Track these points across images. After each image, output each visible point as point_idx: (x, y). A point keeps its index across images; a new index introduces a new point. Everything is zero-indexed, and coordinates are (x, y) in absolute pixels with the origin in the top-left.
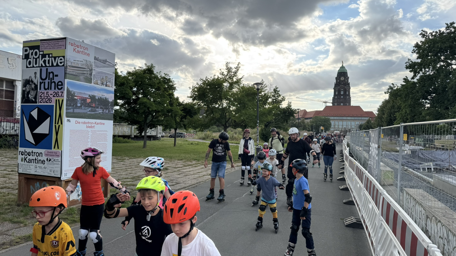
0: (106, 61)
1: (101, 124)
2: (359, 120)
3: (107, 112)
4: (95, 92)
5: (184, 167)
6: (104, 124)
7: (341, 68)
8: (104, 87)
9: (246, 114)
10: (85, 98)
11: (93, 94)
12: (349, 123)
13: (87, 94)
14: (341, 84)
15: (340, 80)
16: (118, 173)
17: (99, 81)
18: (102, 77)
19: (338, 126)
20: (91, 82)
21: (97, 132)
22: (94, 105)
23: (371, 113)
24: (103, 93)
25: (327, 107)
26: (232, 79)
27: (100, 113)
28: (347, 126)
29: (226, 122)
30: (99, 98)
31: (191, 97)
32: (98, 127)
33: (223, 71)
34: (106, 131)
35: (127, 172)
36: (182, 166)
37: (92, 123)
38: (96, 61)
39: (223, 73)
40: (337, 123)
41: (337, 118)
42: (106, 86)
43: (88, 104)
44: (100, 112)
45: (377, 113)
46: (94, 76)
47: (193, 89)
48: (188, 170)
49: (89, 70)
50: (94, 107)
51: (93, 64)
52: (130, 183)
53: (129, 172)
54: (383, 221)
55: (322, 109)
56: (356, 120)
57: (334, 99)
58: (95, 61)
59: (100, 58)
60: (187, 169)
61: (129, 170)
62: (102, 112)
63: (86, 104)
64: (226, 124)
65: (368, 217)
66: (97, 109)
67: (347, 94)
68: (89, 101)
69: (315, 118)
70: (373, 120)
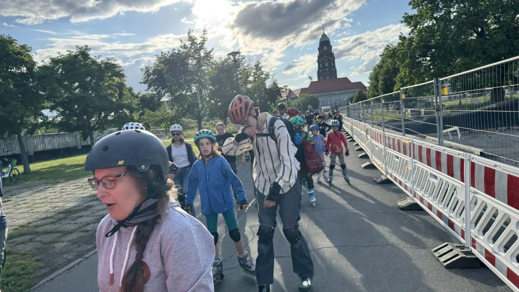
2: (348, 93)
7: (322, 36)
14: (325, 55)
15: (323, 51)
19: (327, 102)
26: (199, 53)
28: (335, 101)
33: (184, 42)
40: (325, 99)
41: (326, 94)
47: (146, 72)
56: (345, 93)
57: (319, 72)
67: (332, 65)
69: (302, 97)
70: (364, 91)
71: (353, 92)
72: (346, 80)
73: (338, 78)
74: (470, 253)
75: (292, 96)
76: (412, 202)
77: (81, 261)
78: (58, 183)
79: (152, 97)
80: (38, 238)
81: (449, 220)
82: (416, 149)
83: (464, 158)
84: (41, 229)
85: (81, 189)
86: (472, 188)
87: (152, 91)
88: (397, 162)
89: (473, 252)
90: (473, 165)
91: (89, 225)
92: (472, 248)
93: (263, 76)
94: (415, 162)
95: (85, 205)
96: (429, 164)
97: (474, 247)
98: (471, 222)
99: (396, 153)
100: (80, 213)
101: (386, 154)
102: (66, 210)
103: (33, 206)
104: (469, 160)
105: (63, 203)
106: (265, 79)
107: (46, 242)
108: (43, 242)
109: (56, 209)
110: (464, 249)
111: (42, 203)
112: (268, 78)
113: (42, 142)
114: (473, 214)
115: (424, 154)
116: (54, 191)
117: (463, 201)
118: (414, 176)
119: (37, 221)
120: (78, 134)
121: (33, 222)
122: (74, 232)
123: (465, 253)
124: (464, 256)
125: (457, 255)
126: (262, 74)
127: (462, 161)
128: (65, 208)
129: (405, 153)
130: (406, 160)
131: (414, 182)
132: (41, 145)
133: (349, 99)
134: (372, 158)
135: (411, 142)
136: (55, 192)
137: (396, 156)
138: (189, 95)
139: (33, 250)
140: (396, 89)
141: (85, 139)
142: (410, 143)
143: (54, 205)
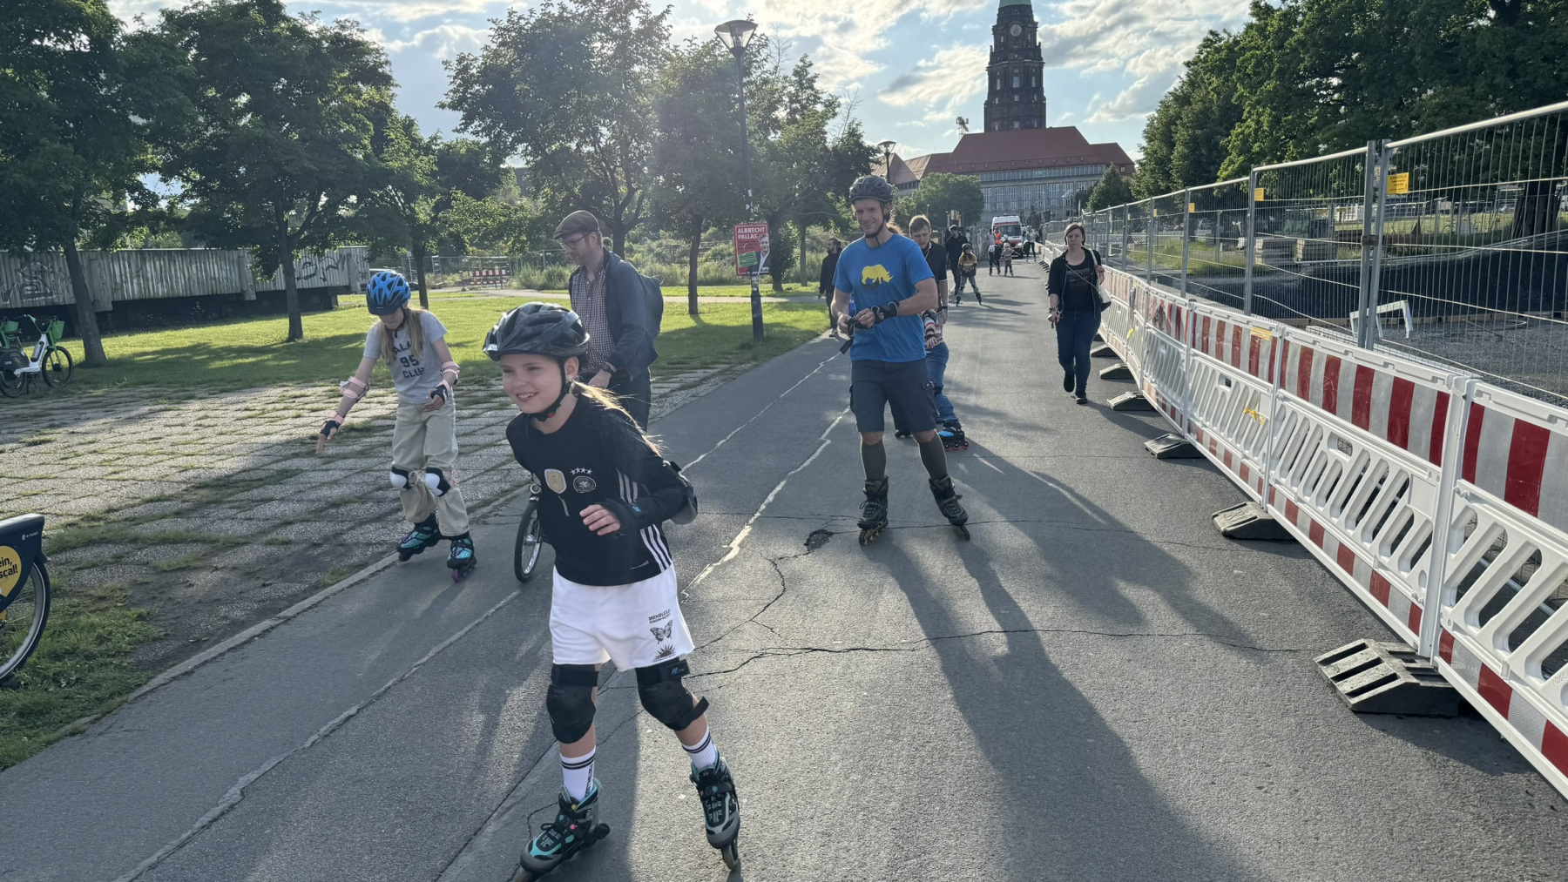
2: (1073, 176)
12: (1042, 189)
14: (1012, 51)
15: (1008, 37)
23: (1115, 151)
25: (967, 140)
28: (1033, 200)
40: (1000, 192)
41: (1007, 176)
56: (1063, 177)
57: (989, 106)
67: (1034, 85)
69: (931, 182)
70: (1124, 174)
71: (1092, 175)
72: (1071, 133)
73: (1047, 127)
74: (1432, 674)
75: (903, 179)
76: (1261, 516)
77: (272, 628)
78: (191, 397)
79: (475, 153)
80: (141, 555)
81: (1375, 576)
82: (1294, 356)
83: (1450, 392)
84: (147, 529)
85: (262, 421)
86: (1464, 482)
87: (476, 133)
88: (1224, 393)
89: (1441, 671)
90: (1477, 413)
91: (289, 527)
92: (1440, 661)
93: (819, 108)
94: (1285, 399)
95: (275, 466)
96: (1330, 405)
97: (1447, 658)
98: (1446, 586)
99: (1224, 368)
100: (261, 490)
101: (1191, 371)
102: (218, 479)
103: (119, 462)
104: (1464, 397)
105: (209, 459)
106: (825, 117)
107: (165, 568)
108: (155, 568)
109: (191, 473)
110: (1413, 662)
111: (147, 454)
112: (835, 115)
113: (138, 272)
114: (1456, 561)
115: (1318, 374)
116: (180, 421)
117: (1427, 521)
118: (1276, 439)
119: (133, 506)
120: (247, 257)
121: (121, 508)
122: (246, 543)
123: (1417, 673)
124: (1414, 680)
125: (1393, 677)
126: (815, 102)
127: (1442, 399)
128: (216, 473)
129: (1254, 370)
130: (1255, 392)
131: (1272, 457)
132: (135, 281)
133: (1078, 196)
134: (1142, 380)
135: (1277, 335)
136: (183, 425)
137: (1222, 376)
138: (589, 152)
139: (126, 586)
140: (1225, 173)
141: (268, 272)
142: (1274, 340)
143: (182, 461)
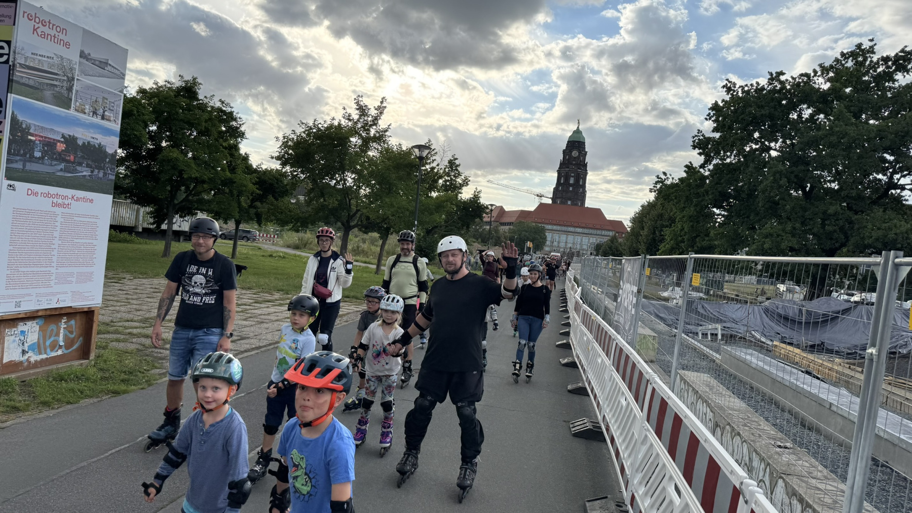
0: (107, 64)
1: (85, 200)
2: (596, 235)
3: (101, 175)
4: (77, 129)
5: (256, 305)
6: (91, 201)
7: (574, 132)
8: (97, 120)
9: (392, 205)
10: (54, 140)
11: (72, 134)
12: (578, 239)
13: (58, 132)
14: (572, 164)
15: (570, 156)
16: (110, 308)
17: (87, 107)
18: (94, 99)
19: (559, 242)
20: (69, 108)
21: (75, 218)
22: (72, 158)
23: (620, 223)
24: (95, 133)
25: (542, 206)
26: (368, 130)
27: (85, 176)
28: (574, 243)
29: (350, 217)
30: (84, 143)
31: (278, 158)
32: (78, 208)
33: (349, 111)
34: (97, 217)
35: (129, 306)
36: (251, 301)
37: (66, 197)
38: (84, 61)
39: (349, 116)
40: (556, 237)
41: (559, 228)
42: (103, 118)
43: (60, 154)
44: (84, 173)
45: (630, 224)
46: (76, 94)
47: (284, 143)
48: (266, 311)
49: (65, 78)
50: (73, 163)
51: (77, 67)
52: (139, 330)
53: (135, 307)
54: (648, 430)
55: (532, 209)
56: (591, 234)
57: (556, 191)
58: (82, 60)
59: (93, 55)
60: (263, 310)
61: (134, 302)
62: (89, 176)
63: (55, 154)
64: (348, 222)
65: (616, 421)
66: (79, 168)
67: (581, 183)
68: (61, 147)
69: (519, 224)
71: (606, 236)
72: (597, 212)
73: (586, 206)
75: (504, 220)
76: (582, 385)
